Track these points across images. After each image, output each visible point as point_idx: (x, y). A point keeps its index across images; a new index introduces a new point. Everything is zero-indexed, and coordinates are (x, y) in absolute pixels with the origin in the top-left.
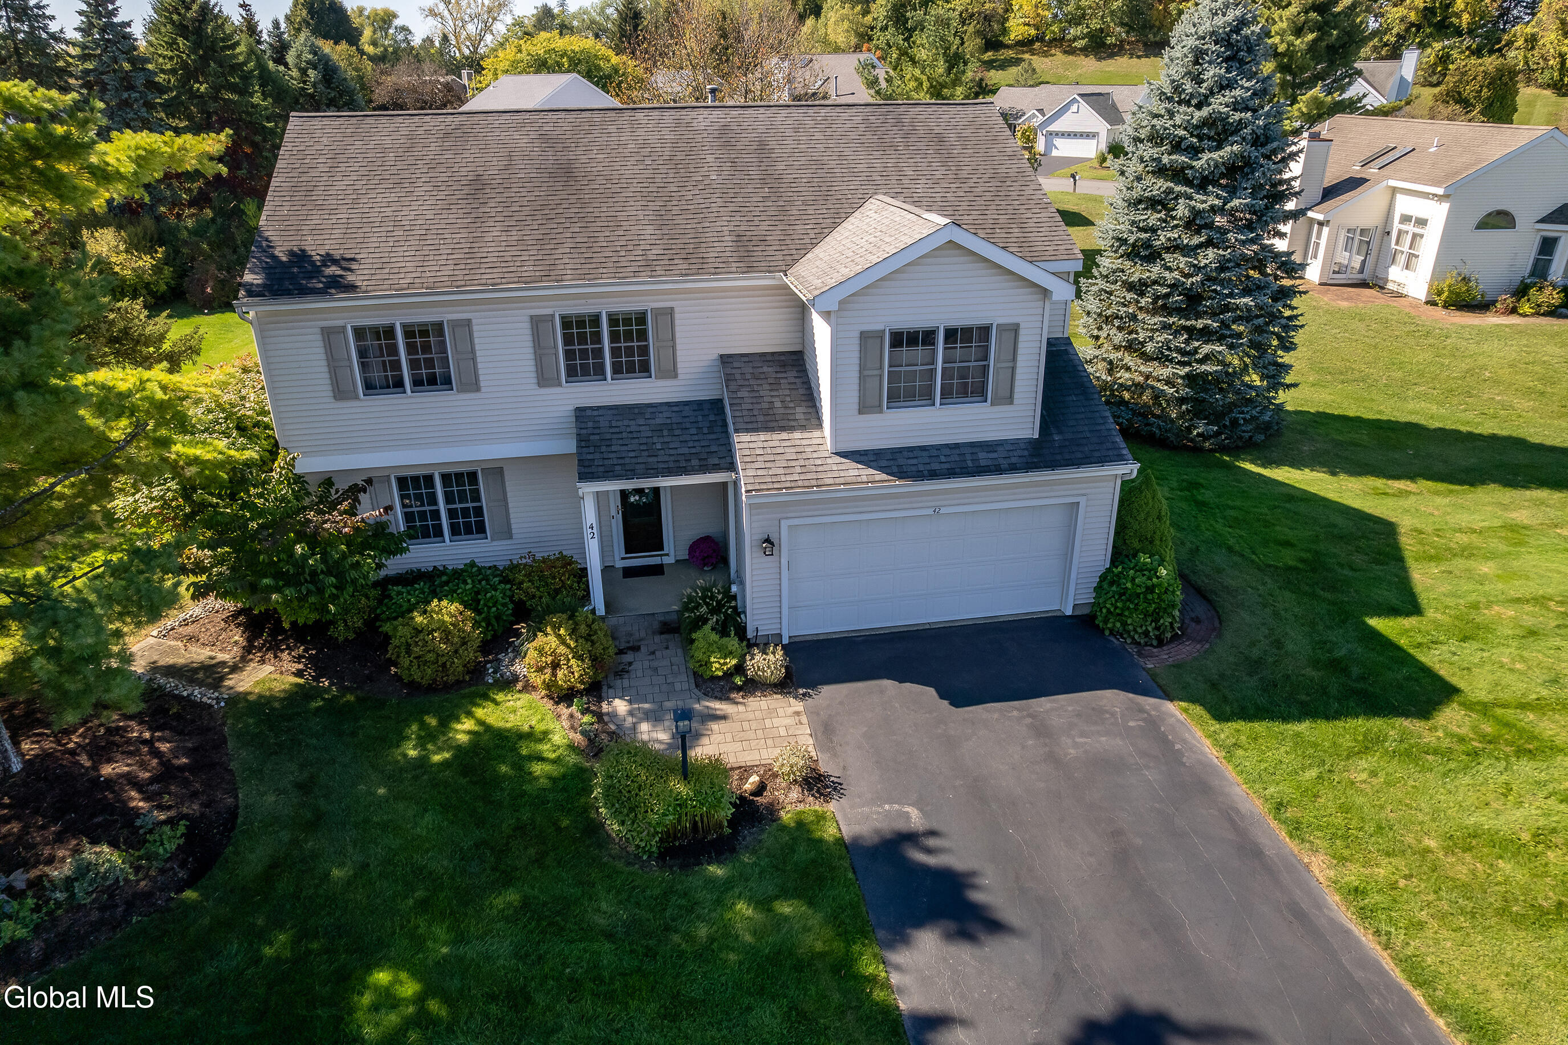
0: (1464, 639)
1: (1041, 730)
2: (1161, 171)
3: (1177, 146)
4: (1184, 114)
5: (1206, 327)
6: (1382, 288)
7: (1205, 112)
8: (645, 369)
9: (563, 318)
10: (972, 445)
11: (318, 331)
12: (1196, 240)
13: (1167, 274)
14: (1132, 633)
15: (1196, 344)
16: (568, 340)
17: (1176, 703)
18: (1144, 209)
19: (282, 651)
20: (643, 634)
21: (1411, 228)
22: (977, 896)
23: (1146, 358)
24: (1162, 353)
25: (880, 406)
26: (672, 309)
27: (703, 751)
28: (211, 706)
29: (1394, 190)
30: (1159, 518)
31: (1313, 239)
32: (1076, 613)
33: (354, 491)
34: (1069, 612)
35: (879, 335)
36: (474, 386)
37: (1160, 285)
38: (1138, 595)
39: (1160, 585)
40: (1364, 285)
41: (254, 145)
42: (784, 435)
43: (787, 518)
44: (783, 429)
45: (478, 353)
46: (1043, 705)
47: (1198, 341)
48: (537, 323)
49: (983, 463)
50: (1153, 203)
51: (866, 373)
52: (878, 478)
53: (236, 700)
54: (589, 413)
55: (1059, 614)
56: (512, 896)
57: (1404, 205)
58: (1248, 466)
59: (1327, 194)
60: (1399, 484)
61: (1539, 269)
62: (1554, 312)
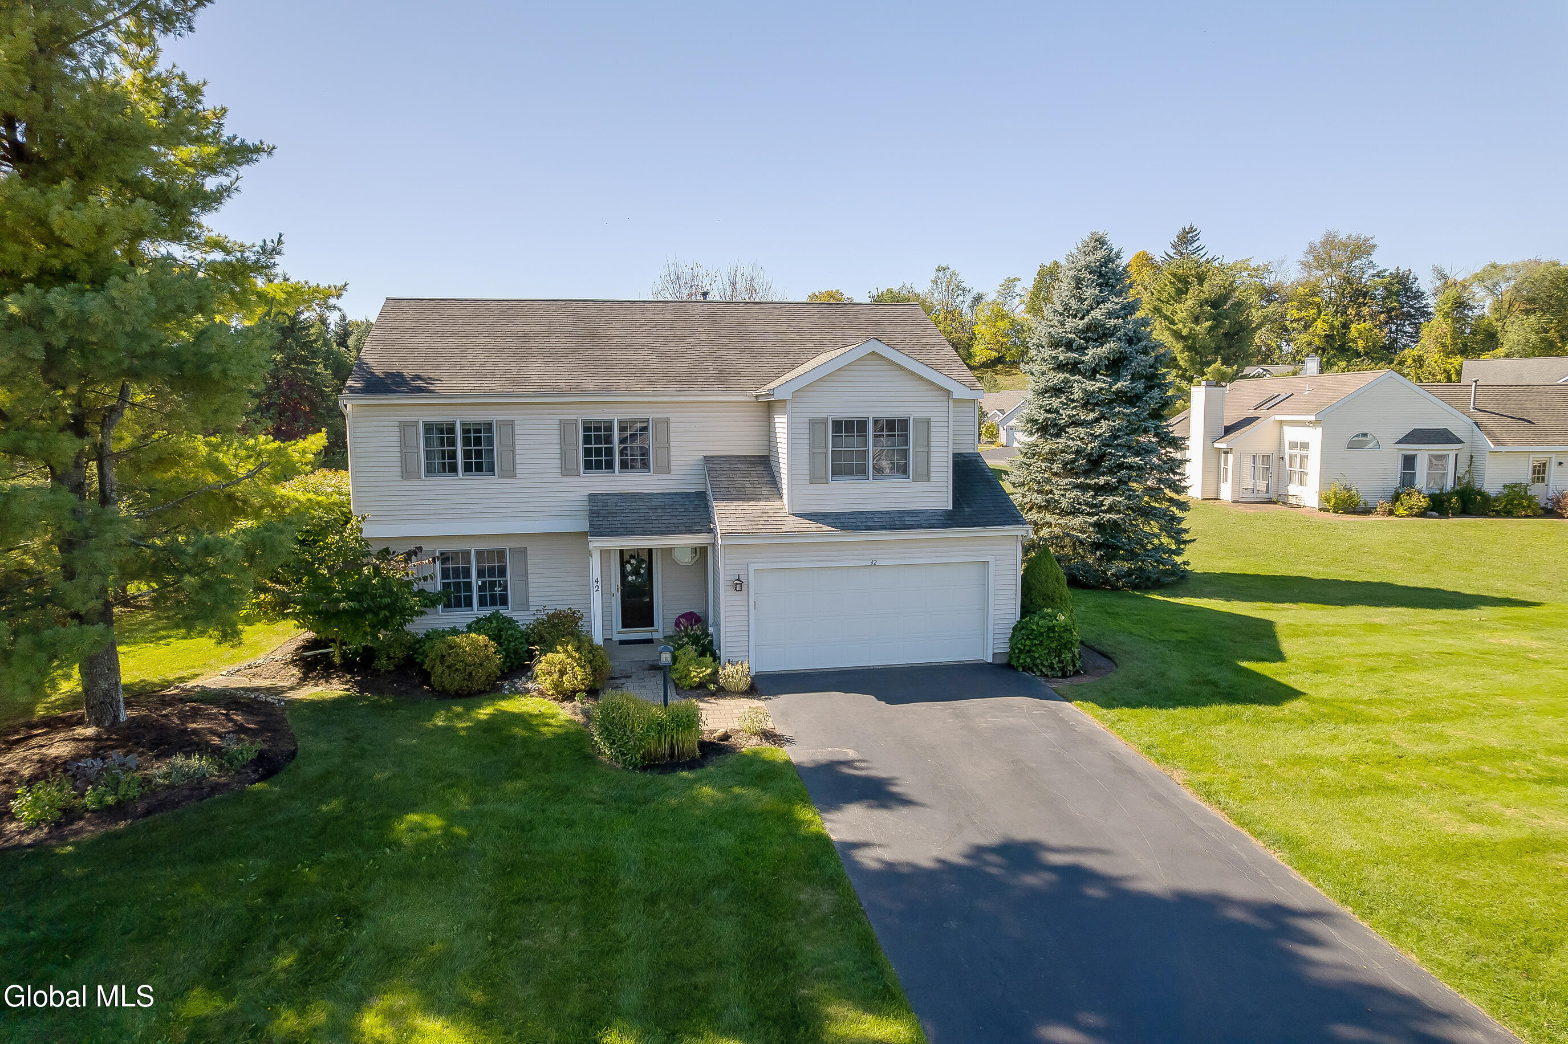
0: (1317, 672)
1: (960, 715)
2: (1060, 367)
3: (1069, 346)
4: (1070, 323)
5: (1107, 483)
6: (1285, 503)
7: (1086, 320)
8: (645, 465)
9: (584, 422)
10: (900, 512)
11: (397, 424)
12: (1091, 416)
13: (1071, 443)
14: (1040, 667)
15: (1101, 498)
16: (587, 440)
17: (1073, 703)
18: (1049, 397)
19: (334, 678)
20: (634, 670)
21: (1297, 452)
22: (894, 789)
23: (1064, 513)
24: (1074, 507)
25: (826, 477)
26: (668, 419)
28: (273, 704)
29: (1281, 422)
30: (1057, 580)
31: (1223, 466)
32: (997, 662)
34: (990, 660)
35: (824, 422)
36: (511, 473)
37: (1066, 453)
38: (1042, 634)
39: (1059, 626)
40: (1270, 502)
41: (312, 404)
42: (752, 503)
43: (754, 563)
44: (753, 499)
45: (517, 447)
47: (1102, 496)
48: (563, 425)
49: (907, 523)
50: (1057, 391)
51: (815, 451)
52: (824, 529)
53: (291, 702)
54: (600, 497)
55: (982, 662)
56: (520, 784)
57: (1291, 434)
58: (1156, 597)
59: (1229, 430)
60: (1282, 605)
61: (1408, 480)
62: (1423, 515)
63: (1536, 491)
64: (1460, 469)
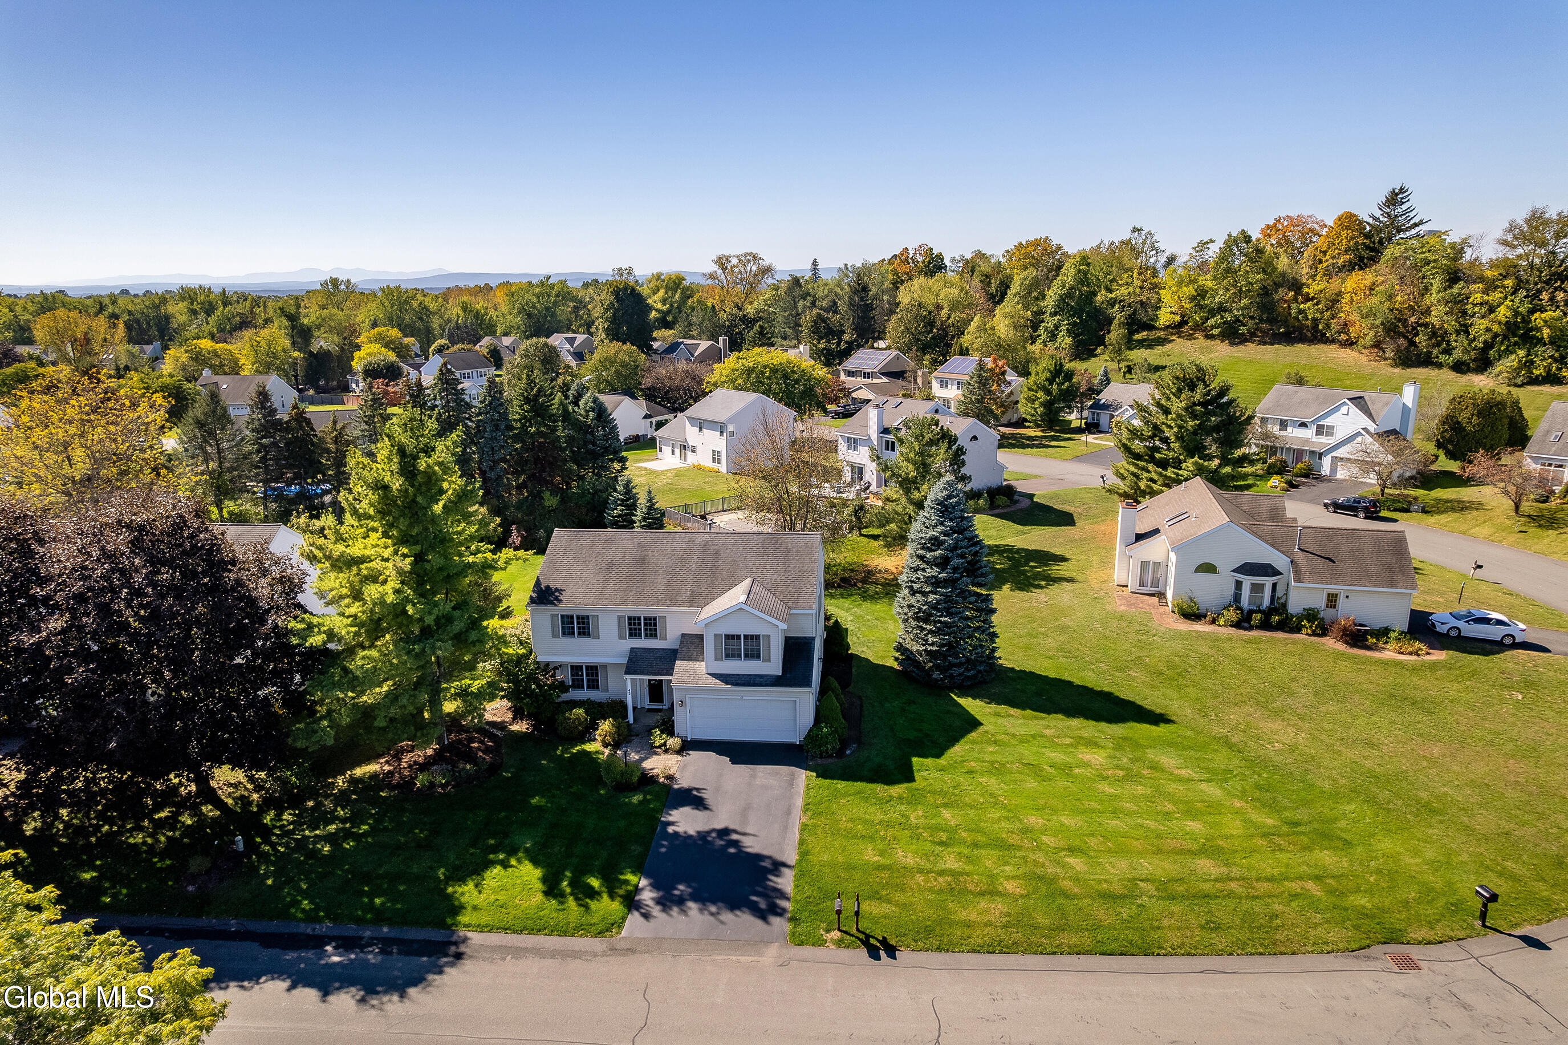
1: (753, 776)
8: (655, 636)
9: (628, 617)
10: (755, 675)
11: (550, 615)
16: (630, 624)
19: (525, 719)
25: (723, 659)
26: (666, 616)
27: (646, 764)
28: (499, 736)
33: (555, 668)
34: (798, 743)
35: (722, 634)
36: (597, 637)
38: (813, 737)
42: (693, 664)
43: (689, 694)
44: (693, 661)
45: (600, 626)
48: (620, 618)
49: (756, 682)
51: (720, 645)
52: (717, 683)
54: (634, 650)
55: (794, 743)
59: (1139, 537)
60: (1013, 711)
61: (1237, 598)
62: (1237, 625)
63: (1327, 614)
64: (1280, 592)
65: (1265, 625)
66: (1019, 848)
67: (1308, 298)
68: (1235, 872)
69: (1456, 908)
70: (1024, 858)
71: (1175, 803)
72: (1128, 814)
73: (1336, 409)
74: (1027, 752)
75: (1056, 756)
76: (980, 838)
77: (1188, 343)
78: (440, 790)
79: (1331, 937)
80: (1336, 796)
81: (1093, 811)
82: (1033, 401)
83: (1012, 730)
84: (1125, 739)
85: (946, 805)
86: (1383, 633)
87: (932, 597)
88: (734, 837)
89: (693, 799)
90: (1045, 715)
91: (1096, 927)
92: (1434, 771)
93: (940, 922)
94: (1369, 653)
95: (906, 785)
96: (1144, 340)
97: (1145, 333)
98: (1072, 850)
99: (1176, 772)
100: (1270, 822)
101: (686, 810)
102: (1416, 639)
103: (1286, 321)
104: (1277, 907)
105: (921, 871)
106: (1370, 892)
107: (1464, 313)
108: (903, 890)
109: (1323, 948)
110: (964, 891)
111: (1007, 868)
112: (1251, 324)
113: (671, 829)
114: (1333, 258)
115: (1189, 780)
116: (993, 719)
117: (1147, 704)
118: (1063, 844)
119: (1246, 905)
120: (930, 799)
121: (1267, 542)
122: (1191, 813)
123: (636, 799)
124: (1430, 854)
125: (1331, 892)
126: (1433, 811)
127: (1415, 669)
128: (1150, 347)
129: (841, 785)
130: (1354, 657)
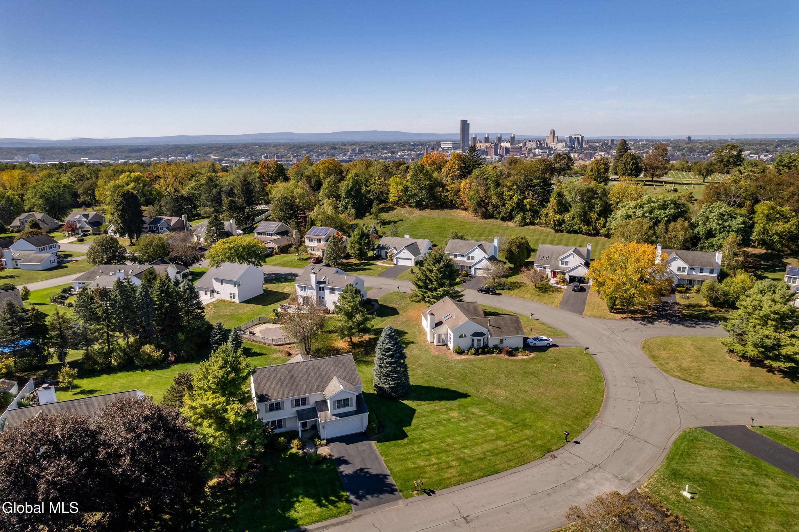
1: (357, 447)
6: (448, 346)
8: (305, 404)
9: (295, 399)
10: (348, 412)
11: (264, 405)
16: (296, 402)
20: (307, 440)
21: (450, 336)
22: (347, 461)
25: (336, 409)
26: (309, 396)
27: (318, 452)
34: (363, 431)
35: (336, 400)
36: (284, 409)
40: (445, 345)
43: (325, 424)
44: (324, 411)
45: (284, 405)
46: (357, 444)
48: (292, 401)
49: (350, 414)
51: (334, 404)
52: (336, 416)
54: (298, 411)
58: (400, 401)
59: (436, 325)
60: (423, 403)
61: (473, 344)
62: (475, 354)
63: (500, 346)
64: (485, 341)
65: (483, 353)
66: (450, 451)
67: (447, 191)
68: (508, 443)
69: (560, 438)
70: (453, 453)
71: (483, 425)
72: (473, 432)
73: (474, 250)
74: (434, 417)
75: (443, 416)
76: (438, 451)
77: (403, 209)
78: (251, 482)
79: (536, 455)
80: (523, 412)
81: (463, 433)
82: (354, 248)
83: (426, 410)
84: (460, 405)
85: (422, 442)
86: (517, 349)
87: (390, 368)
88: (366, 470)
89: (341, 461)
90: (432, 402)
91: (481, 469)
92: (543, 397)
93: (441, 480)
94: (515, 358)
95: (406, 439)
96: (384, 208)
97: (383, 204)
98: (464, 447)
99: (479, 414)
100: (510, 424)
101: (343, 465)
102: (526, 350)
103: (440, 200)
104: (522, 450)
105: (427, 466)
106: (540, 439)
107: (503, 198)
108: (426, 473)
109: (535, 459)
110: (442, 469)
111: (450, 458)
112: (426, 200)
113: (344, 473)
114: (454, 172)
115: (484, 416)
116: (418, 407)
117: (460, 390)
118: (461, 446)
119: (514, 452)
120: (416, 441)
121: (479, 324)
122: (489, 427)
123: (324, 466)
124: (550, 424)
125: (532, 442)
126: (547, 410)
127: (528, 361)
128: (387, 211)
129: (387, 443)
130: (511, 360)
